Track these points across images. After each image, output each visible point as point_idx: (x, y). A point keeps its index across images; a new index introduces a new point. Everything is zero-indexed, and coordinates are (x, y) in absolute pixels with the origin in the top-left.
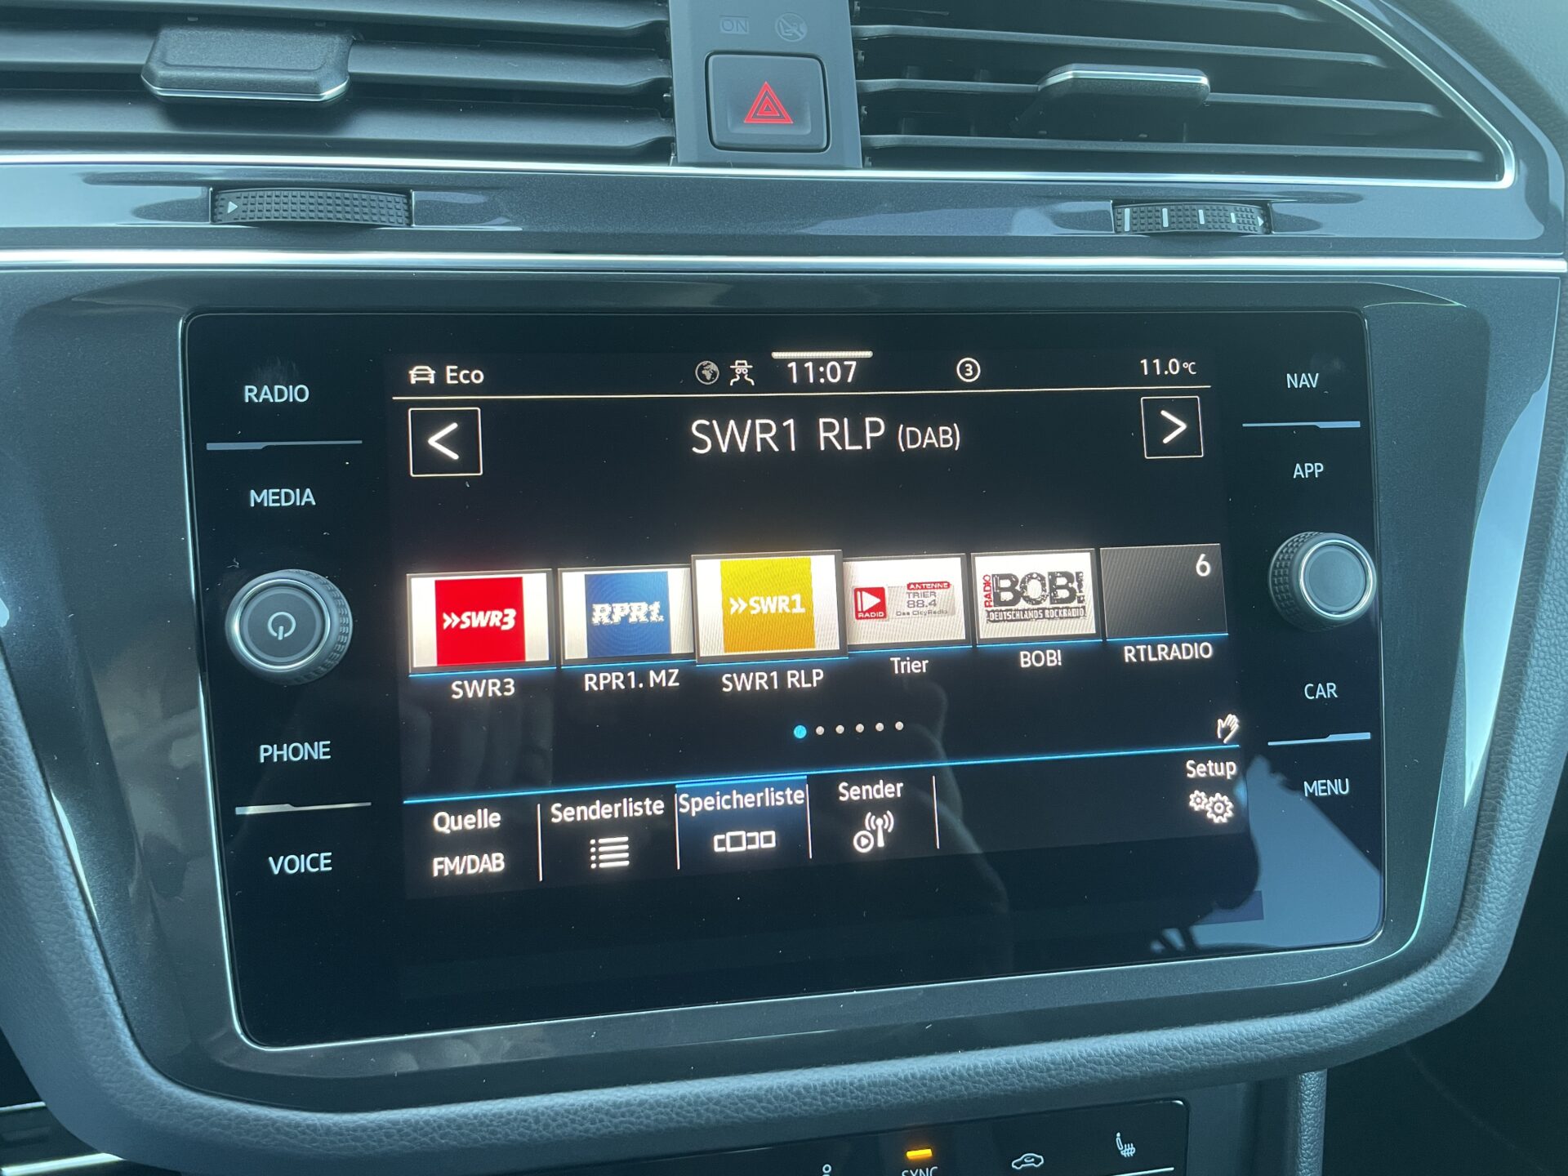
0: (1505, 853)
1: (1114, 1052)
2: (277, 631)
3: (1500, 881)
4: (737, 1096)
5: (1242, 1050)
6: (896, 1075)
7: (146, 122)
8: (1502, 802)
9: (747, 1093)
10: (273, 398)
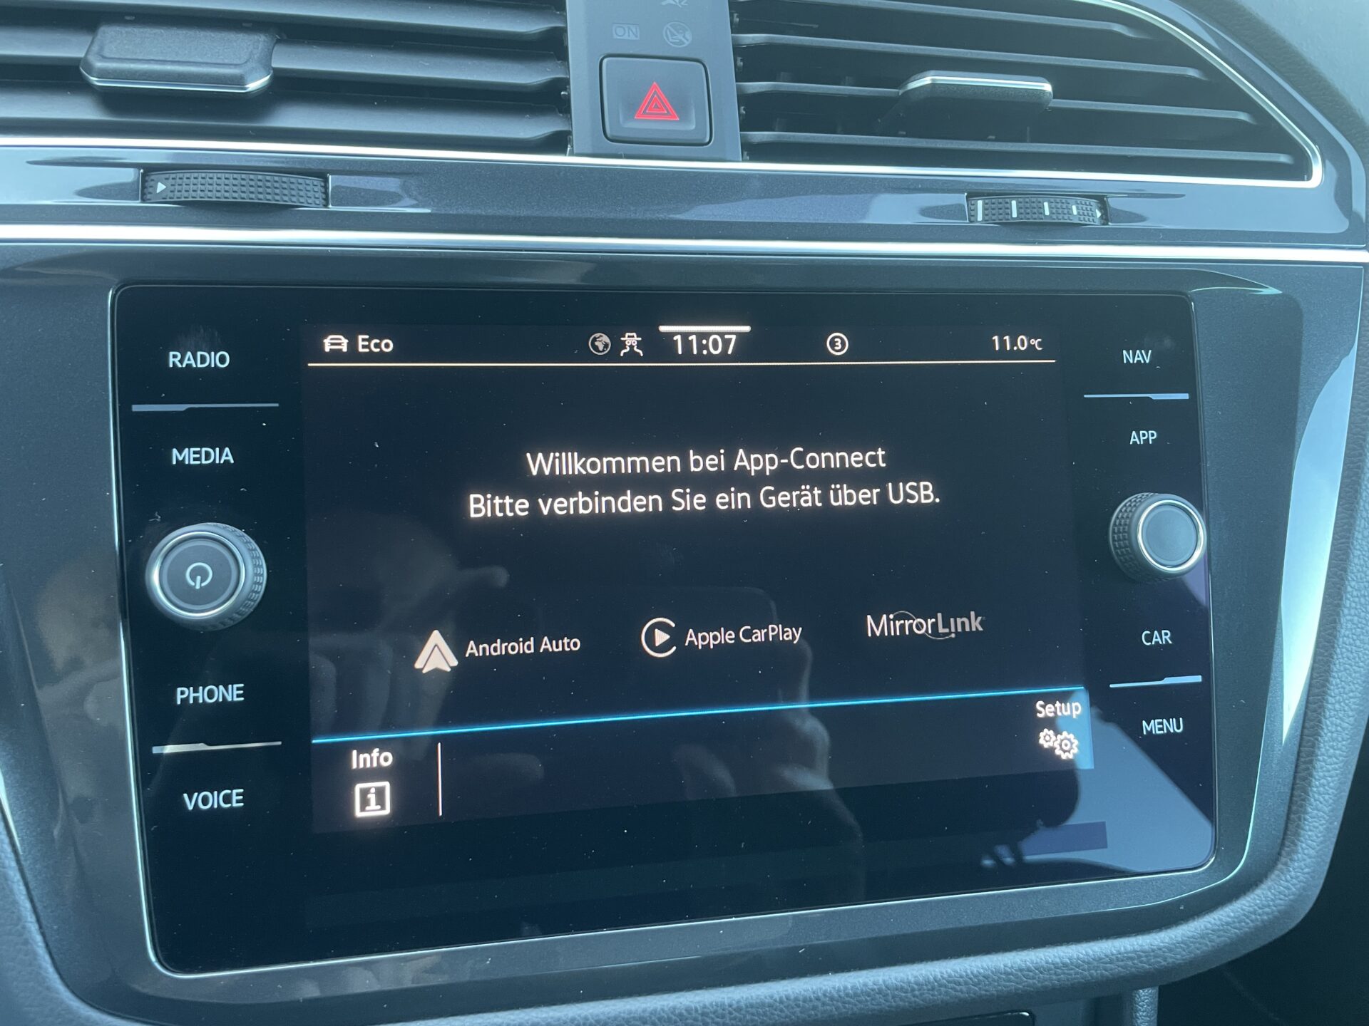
0: (1323, 785)
1: (972, 973)
2: (194, 579)
3: (1318, 810)
4: (623, 1019)
5: (1089, 969)
6: (771, 997)
7: (83, 110)
8: (1320, 738)
9: (632, 1015)
10: (196, 363)
